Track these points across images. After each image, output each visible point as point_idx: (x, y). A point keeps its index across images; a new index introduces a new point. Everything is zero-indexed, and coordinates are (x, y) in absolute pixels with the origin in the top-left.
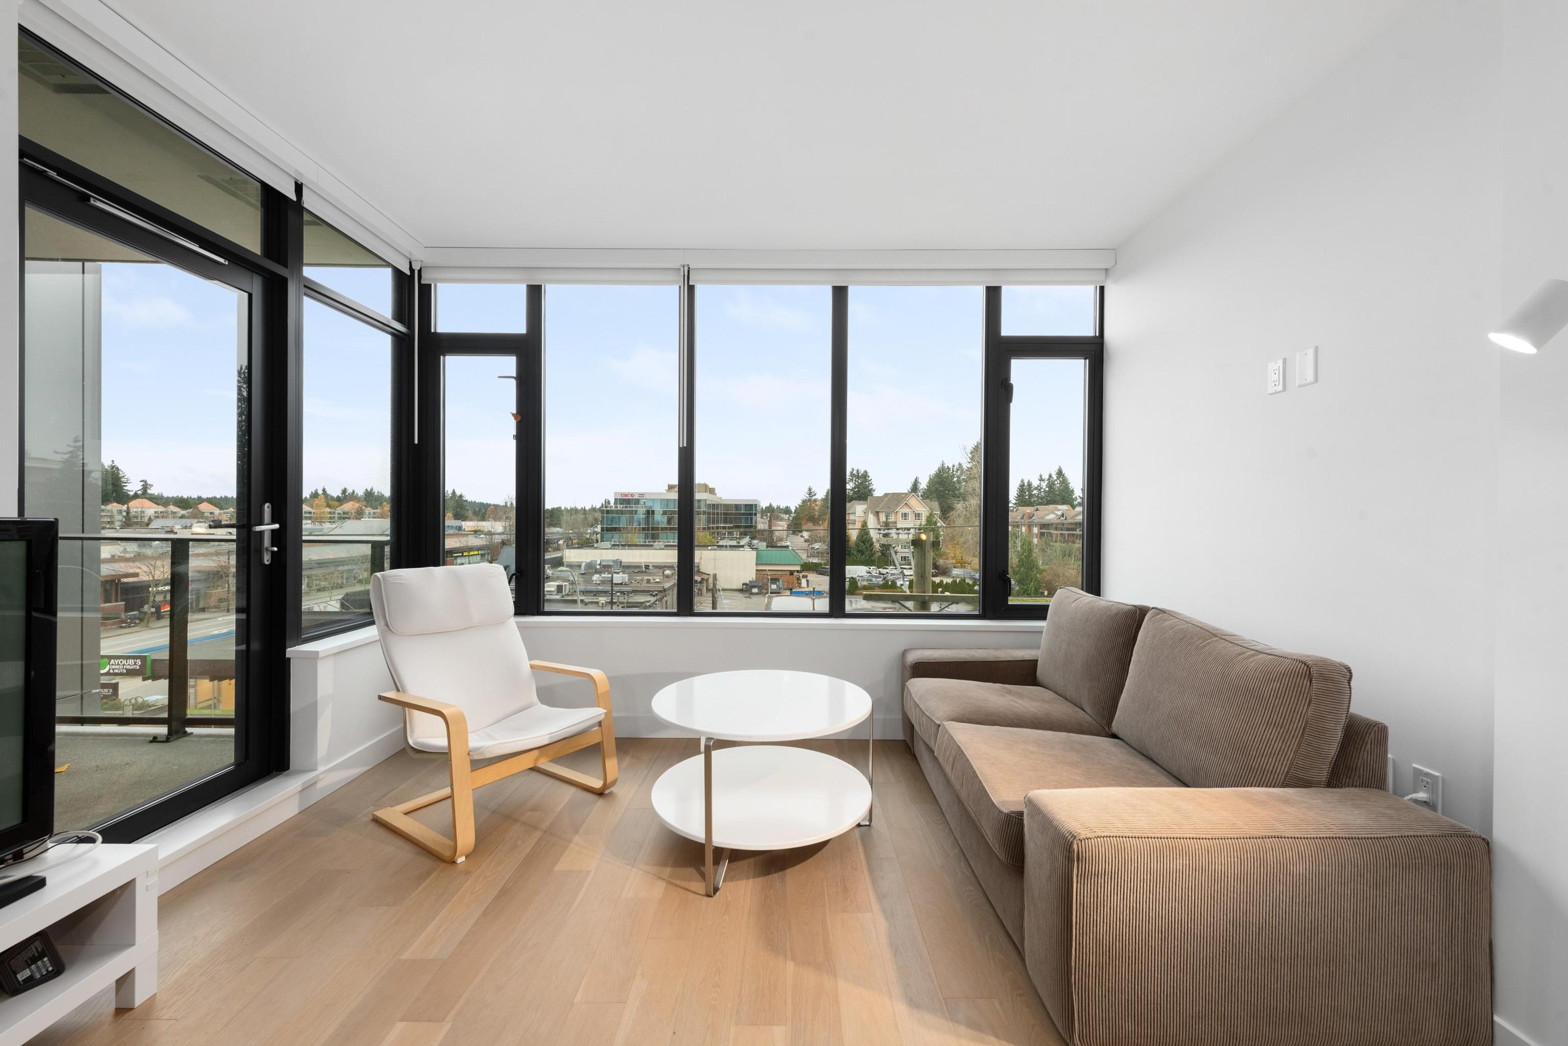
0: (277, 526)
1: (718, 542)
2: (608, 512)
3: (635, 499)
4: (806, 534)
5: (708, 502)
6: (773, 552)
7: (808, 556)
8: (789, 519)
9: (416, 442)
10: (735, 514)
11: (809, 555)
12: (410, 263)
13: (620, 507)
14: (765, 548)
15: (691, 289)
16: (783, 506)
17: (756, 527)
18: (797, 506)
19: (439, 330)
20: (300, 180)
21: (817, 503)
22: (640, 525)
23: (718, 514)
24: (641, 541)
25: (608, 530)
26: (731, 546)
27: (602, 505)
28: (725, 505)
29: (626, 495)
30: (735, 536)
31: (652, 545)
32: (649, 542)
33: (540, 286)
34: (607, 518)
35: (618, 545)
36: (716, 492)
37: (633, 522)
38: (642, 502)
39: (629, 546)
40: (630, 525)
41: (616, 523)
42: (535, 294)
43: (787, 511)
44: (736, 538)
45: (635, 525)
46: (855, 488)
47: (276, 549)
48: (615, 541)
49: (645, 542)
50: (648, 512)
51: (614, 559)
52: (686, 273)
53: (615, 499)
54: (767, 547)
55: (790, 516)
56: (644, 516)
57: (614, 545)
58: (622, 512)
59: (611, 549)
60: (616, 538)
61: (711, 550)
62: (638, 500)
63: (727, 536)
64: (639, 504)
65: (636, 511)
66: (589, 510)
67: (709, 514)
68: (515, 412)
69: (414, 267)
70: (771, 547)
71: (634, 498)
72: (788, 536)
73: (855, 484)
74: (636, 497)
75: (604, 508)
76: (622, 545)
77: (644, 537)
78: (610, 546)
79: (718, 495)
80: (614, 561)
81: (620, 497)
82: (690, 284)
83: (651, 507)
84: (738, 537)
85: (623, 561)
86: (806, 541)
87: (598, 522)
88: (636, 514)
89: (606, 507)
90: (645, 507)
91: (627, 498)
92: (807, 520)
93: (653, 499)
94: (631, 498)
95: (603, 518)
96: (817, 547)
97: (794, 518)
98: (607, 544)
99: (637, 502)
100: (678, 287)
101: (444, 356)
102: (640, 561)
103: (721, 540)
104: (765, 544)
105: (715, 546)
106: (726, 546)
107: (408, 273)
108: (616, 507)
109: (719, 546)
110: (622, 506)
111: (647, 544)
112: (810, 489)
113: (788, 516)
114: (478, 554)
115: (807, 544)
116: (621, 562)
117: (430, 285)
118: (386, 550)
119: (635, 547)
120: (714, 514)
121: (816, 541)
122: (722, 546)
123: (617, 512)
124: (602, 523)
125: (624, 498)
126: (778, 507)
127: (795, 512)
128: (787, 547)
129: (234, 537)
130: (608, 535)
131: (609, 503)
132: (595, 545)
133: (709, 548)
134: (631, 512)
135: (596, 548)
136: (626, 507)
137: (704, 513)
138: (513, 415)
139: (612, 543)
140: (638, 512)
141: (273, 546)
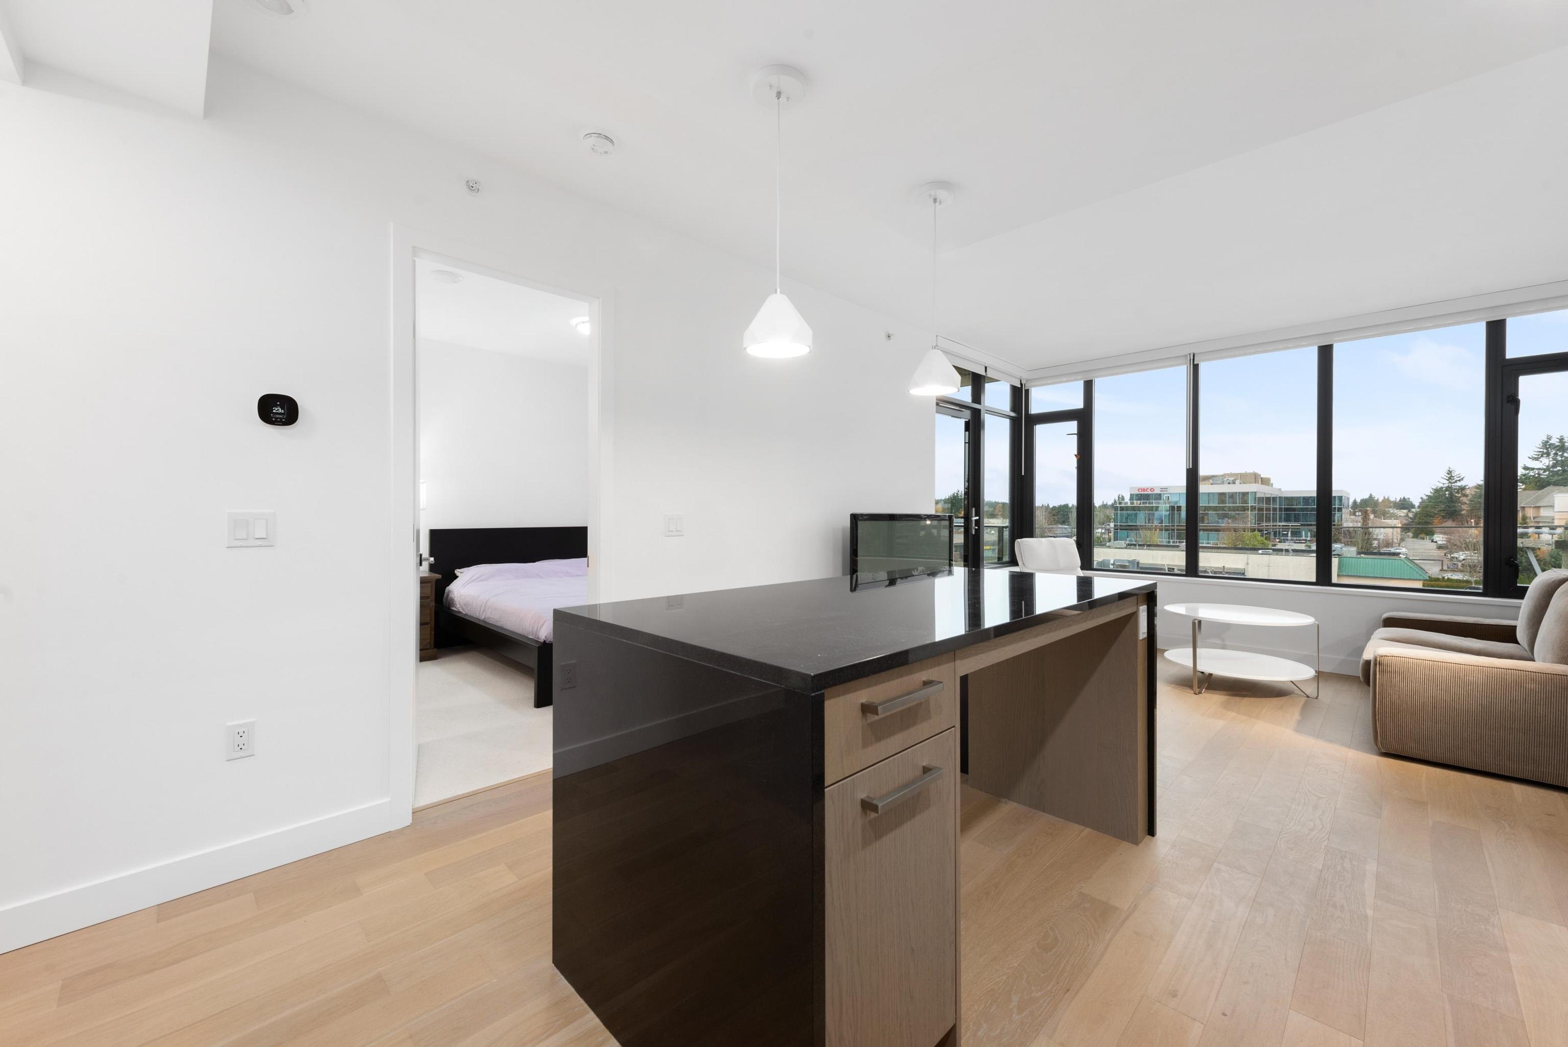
0: (977, 518)
1: (1275, 545)
2: (1122, 509)
3: (1156, 494)
4: (1440, 538)
5: (1258, 496)
6: (1368, 561)
7: (1442, 570)
8: (1407, 515)
9: (1023, 474)
10: (1302, 510)
11: (1445, 568)
12: (1021, 381)
13: (1136, 503)
14: (1354, 554)
15: (1196, 367)
16: (1395, 497)
17: (1341, 525)
18: (1425, 498)
19: (1032, 413)
20: (986, 365)
21: (1468, 492)
22: (1161, 523)
23: (1275, 509)
24: (1164, 541)
25: (1123, 528)
26: (1295, 551)
27: (1115, 501)
28: (1287, 498)
29: (1144, 490)
30: (1304, 538)
31: (1178, 546)
32: (1174, 542)
33: (1091, 381)
34: (1122, 515)
35: (1135, 545)
36: (1272, 482)
37: (1153, 520)
38: (1164, 497)
39: (1149, 546)
40: (1149, 523)
41: (1132, 521)
42: (1089, 387)
43: (1404, 504)
44: (1306, 540)
45: (1156, 523)
46: (1554, 466)
47: (977, 528)
48: (1130, 540)
49: (1169, 542)
50: (1172, 508)
51: (1130, 559)
52: (1192, 358)
53: (1131, 495)
54: (1359, 553)
55: (1409, 511)
56: (1168, 513)
57: (1129, 545)
58: (1139, 509)
59: (1126, 548)
60: (1133, 537)
61: (1262, 554)
62: (1160, 495)
63: (1289, 538)
64: (1160, 500)
65: (1157, 507)
66: (1099, 507)
67: (1261, 509)
68: (1076, 454)
69: (1022, 383)
70: (1365, 553)
71: (1154, 492)
72: (1402, 540)
73: (1554, 459)
74: (1157, 491)
75: (1118, 505)
76: (1140, 545)
77: (1167, 535)
78: (1125, 546)
79: (1274, 486)
80: (1129, 562)
81: (1137, 492)
82: (1195, 363)
83: (1176, 502)
84: (1309, 539)
85: (1140, 562)
86: (1440, 547)
87: (1110, 519)
88: (1156, 510)
89: (1120, 503)
90: (1169, 503)
91: (1146, 493)
92: (1443, 517)
93: (1180, 494)
94: (1150, 492)
95: (1116, 515)
96: (1462, 557)
97: (1416, 514)
98: (1122, 543)
99: (1159, 497)
100: (1186, 366)
101: (1036, 425)
102: (1163, 563)
103: (1279, 542)
104: (1353, 549)
105: (1271, 549)
106: (1287, 551)
107: (1019, 386)
108: (1132, 503)
109: (1274, 550)
110: (1139, 502)
111: (1171, 544)
112: (1450, 472)
113: (1405, 511)
114: (990, 549)
115: (1441, 553)
116: (1138, 563)
117: (1029, 389)
118: (962, 536)
119: (1154, 548)
120: (1268, 509)
121: (1460, 549)
122: (1281, 550)
123: (1134, 508)
124: (1115, 520)
125: (1143, 493)
126: (1386, 501)
127: (1419, 507)
128: (1398, 554)
129: (963, 524)
130: (1121, 533)
131: (1123, 499)
132: (1108, 544)
133: (1260, 551)
134: (1151, 509)
135: (1109, 547)
136: (1143, 503)
137: (1253, 508)
138: (1075, 455)
139: (1128, 542)
140: (1160, 509)
141: (975, 526)
